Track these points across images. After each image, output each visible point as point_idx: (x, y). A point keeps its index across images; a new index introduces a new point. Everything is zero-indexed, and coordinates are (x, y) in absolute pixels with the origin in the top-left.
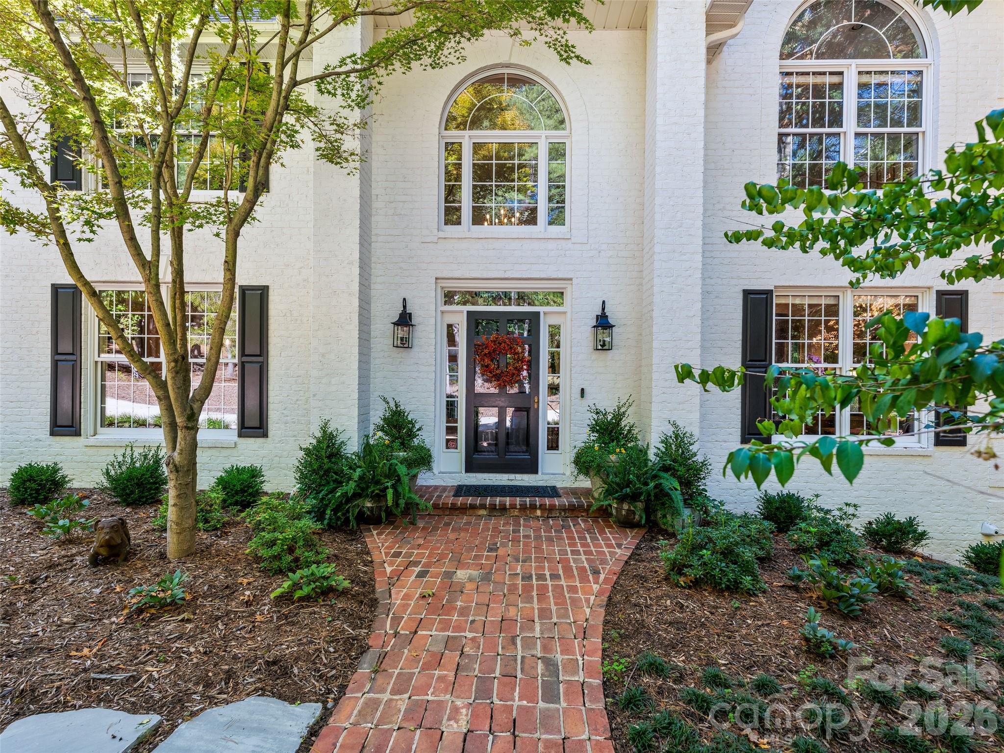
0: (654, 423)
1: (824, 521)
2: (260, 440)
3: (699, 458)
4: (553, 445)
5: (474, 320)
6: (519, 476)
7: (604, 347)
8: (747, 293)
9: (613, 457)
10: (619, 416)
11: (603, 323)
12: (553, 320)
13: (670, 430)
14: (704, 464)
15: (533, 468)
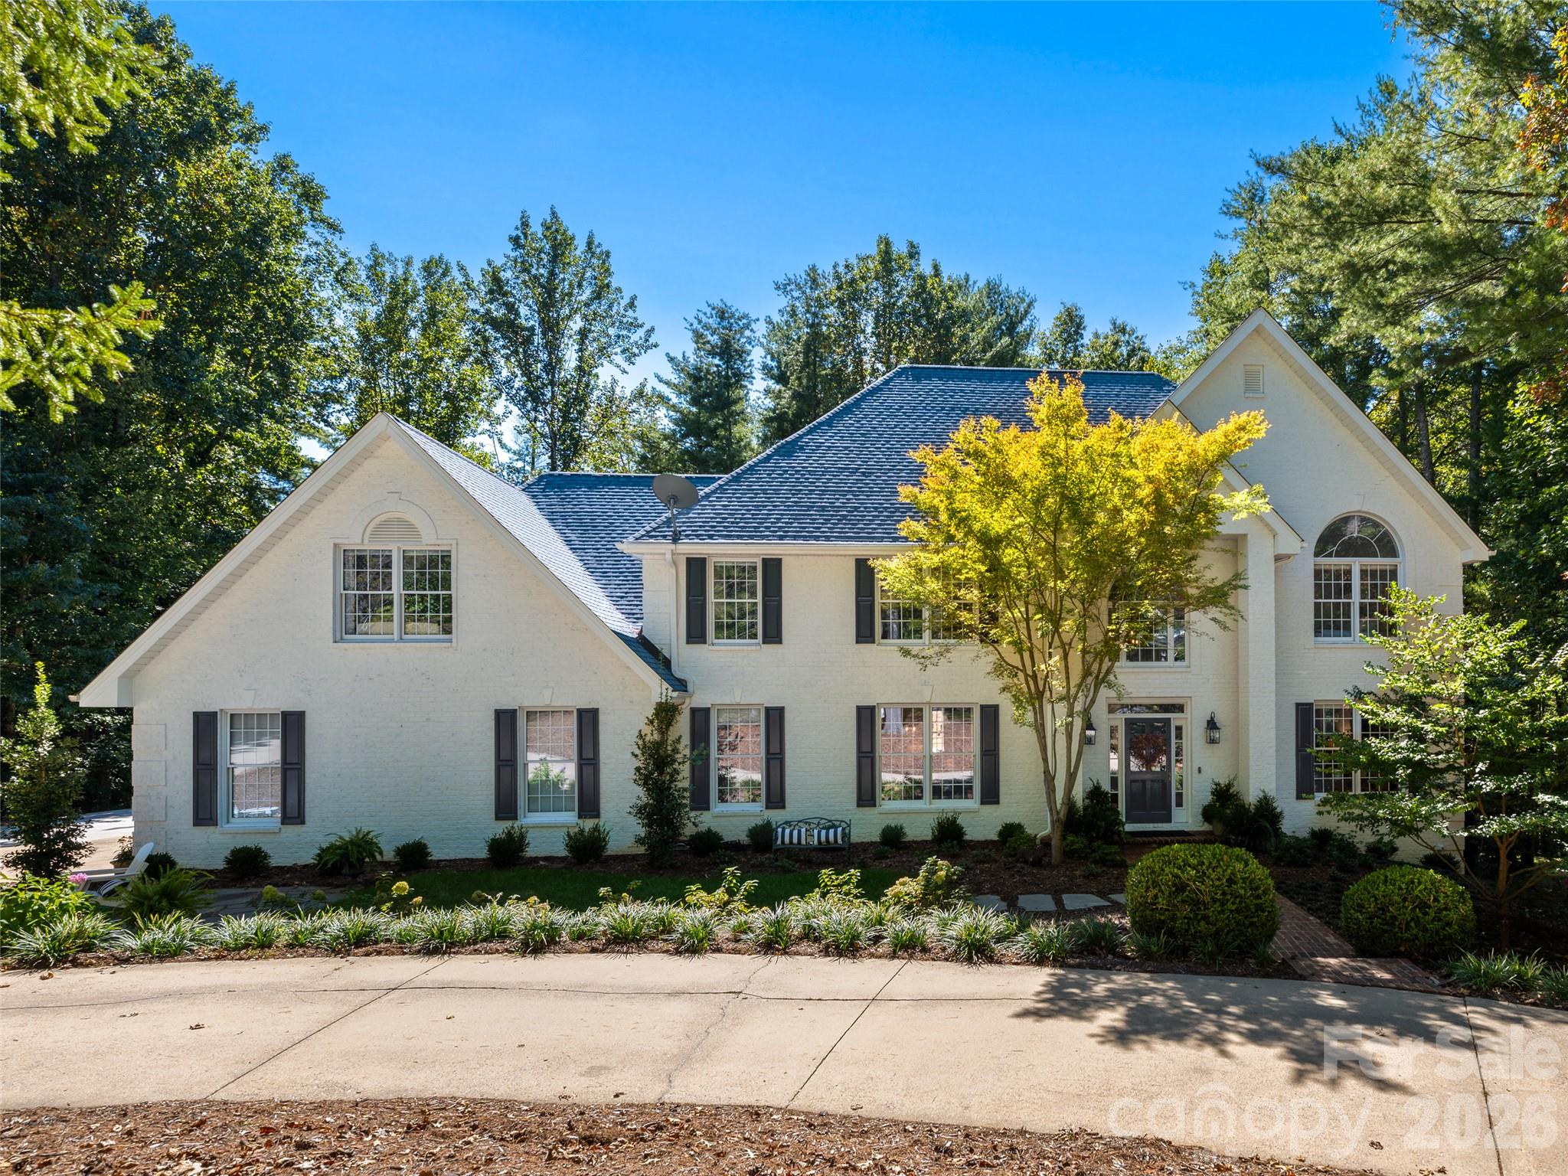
0: (1251, 791)
1: (1342, 840)
2: (994, 807)
3: (1278, 810)
4: (1179, 804)
5: (1129, 722)
6: (1160, 825)
7: (1213, 741)
8: (1298, 705)
9: (1228, 811)
10: (1229, 786)
11: (1212, 725)
12: (1178, 723)
13: (1261, 795)
14: (1281, 813)
15: (1169, 820)
